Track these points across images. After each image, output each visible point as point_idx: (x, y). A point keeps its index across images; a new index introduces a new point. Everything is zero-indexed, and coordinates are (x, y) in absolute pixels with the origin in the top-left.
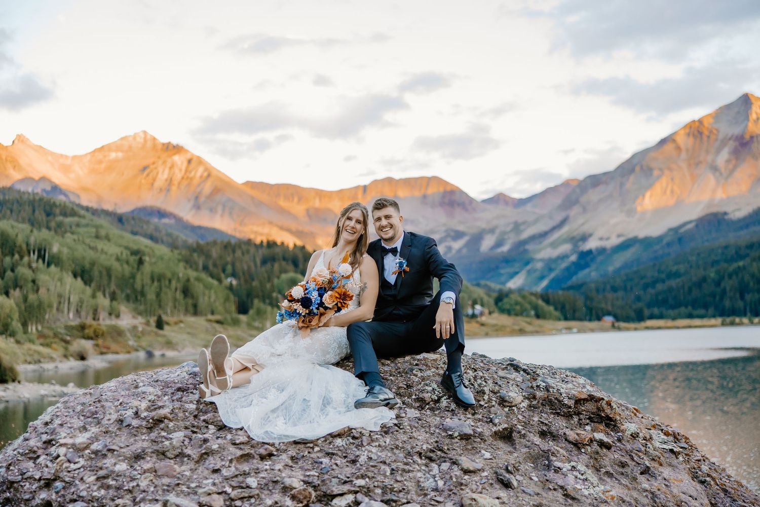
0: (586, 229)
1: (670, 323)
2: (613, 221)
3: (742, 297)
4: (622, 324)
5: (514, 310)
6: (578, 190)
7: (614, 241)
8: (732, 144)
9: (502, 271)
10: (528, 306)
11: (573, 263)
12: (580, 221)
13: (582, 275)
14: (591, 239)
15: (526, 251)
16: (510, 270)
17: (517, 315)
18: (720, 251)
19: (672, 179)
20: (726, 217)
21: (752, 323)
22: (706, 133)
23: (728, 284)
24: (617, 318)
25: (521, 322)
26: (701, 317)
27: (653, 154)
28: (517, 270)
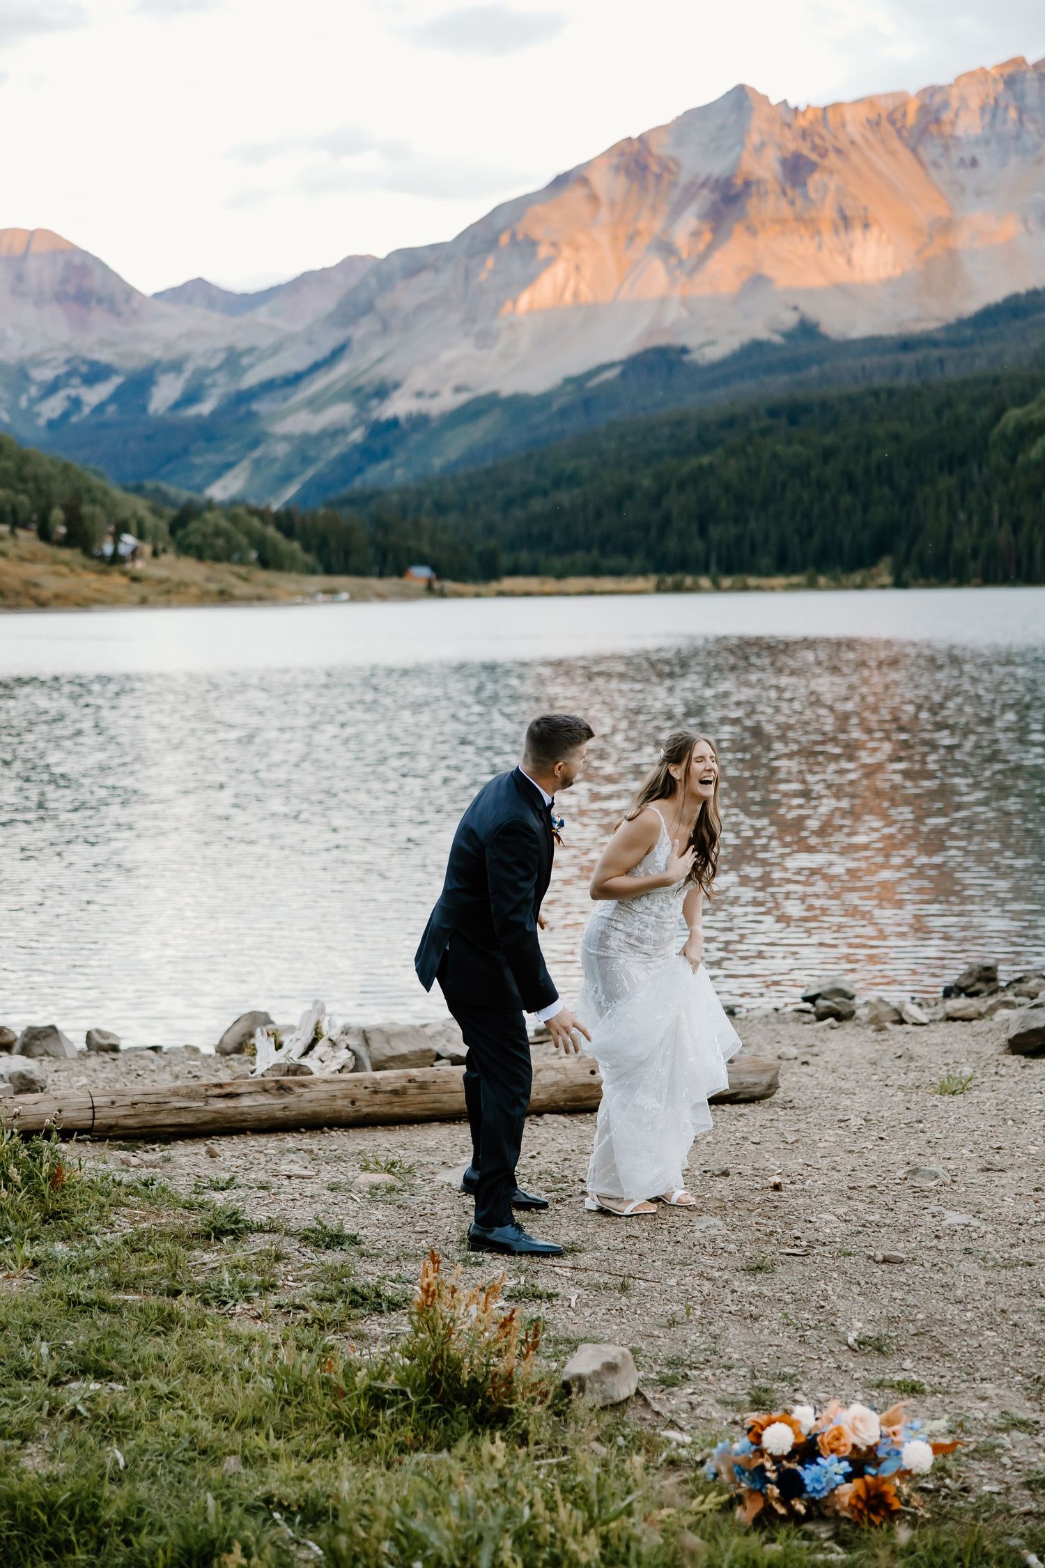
0: (387, 370)
1: (551, 584)
2: (447, 356)
3: (703, 532)
4: (449, 585)
5: (212, 547)
6: (373, 282)
7: (448, 401)
8: (706, 197)
9: (198, 460)
10: (244, 541)
11: (356, 447)
12: (376, 353)
13: (374, 474)
14: (396, 395)
15: (252, 416)
16: (214, 458)
17: (217, 558)
18: (666, 431)
19: (577, 268)
20: (686, 358)
21: (717, 588)
22: (655, 168)
23: (675, 503)
24: (441, 572)
25: (225, 574)
26: (617, 573)
27: (538, 209)
28: (232, 458)
